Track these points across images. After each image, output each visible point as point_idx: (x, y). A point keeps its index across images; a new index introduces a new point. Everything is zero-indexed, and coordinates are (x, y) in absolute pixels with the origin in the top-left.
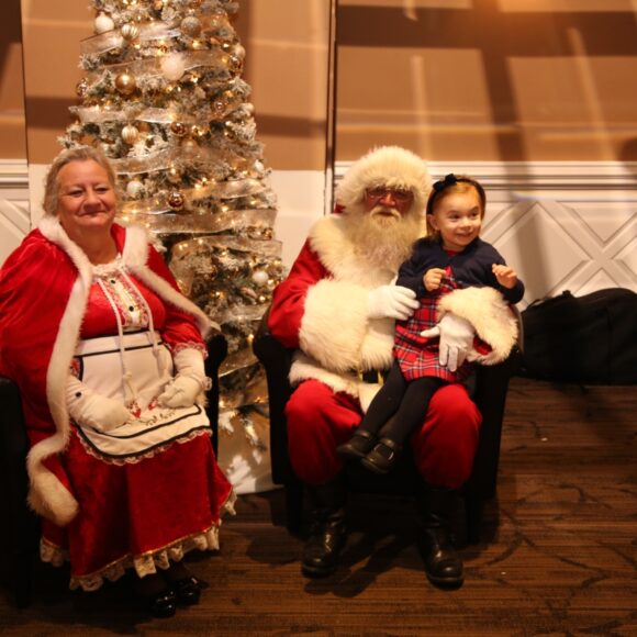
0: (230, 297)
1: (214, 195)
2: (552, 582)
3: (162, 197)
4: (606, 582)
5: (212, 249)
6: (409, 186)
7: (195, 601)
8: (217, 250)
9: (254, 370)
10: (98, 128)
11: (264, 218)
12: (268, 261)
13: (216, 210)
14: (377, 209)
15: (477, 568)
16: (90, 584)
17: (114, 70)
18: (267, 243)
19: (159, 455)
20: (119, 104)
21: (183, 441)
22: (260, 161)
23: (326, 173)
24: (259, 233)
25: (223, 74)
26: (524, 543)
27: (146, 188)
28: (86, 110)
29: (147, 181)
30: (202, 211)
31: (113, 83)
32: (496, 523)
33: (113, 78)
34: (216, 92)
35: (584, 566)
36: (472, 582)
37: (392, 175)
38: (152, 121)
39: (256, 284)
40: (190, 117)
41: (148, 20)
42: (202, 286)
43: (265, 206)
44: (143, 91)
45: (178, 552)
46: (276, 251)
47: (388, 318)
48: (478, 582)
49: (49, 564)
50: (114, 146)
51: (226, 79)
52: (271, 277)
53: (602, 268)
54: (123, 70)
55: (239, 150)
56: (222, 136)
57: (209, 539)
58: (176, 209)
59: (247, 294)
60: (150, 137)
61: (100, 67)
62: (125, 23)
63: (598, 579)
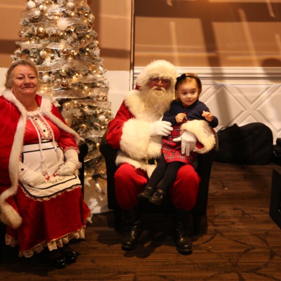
0: (89, 127)
1: (81, 81)
2: (231, 251)
3: (58, 82)
4: (254, 251)
5: (80, 105)
6: (169, 77)
7: (74, 261)
8: (83, 106)
9: (99, 159)
10: (29, 51)
11: (104, 92)
12: (106, 111)
13: (82, 88)
14: (155, 87)
15: (198, 245)
16: (28, 254)
17: (36, 26)
18: (105, 103)
19: (58, 197)
20: (39, 40)
21: (69, 190)
22: (102, 66)
23: (130, 72)
24: (101, 98)
25: (85, 27)
26: (219, 234)
27: (51, 78)
28: (23, 43)
29: (51, 75)
30: (76, 88)
31: (36, 31)
32: (206, 226)
33: (36, 29)
34: (82, 35)
35: (245, 244)
36: (196, 251)
37: (162, 72)
38: (53, 48)
39: (100, 121)
40: (70, 47)
41: (51, 3)
42: (76, 122)
43: (104, 86)
44: (49, 35)
45: (66, 240)
46: (109, 107)
47: (159, 136)
48: (199, 251)
49: (9, 246)
50: (36, 59)
51: (86, 30)
52: (106, 118)
53: (250, 114)
54: (40, 26)
55: (93, 61)
56: (85, 55)
57: (81, 234)
58: (64, 87)
59: (96, 125)
60: (52, 55)
61: (30, 24)
62: (40, 4)
63: (251, 249)
